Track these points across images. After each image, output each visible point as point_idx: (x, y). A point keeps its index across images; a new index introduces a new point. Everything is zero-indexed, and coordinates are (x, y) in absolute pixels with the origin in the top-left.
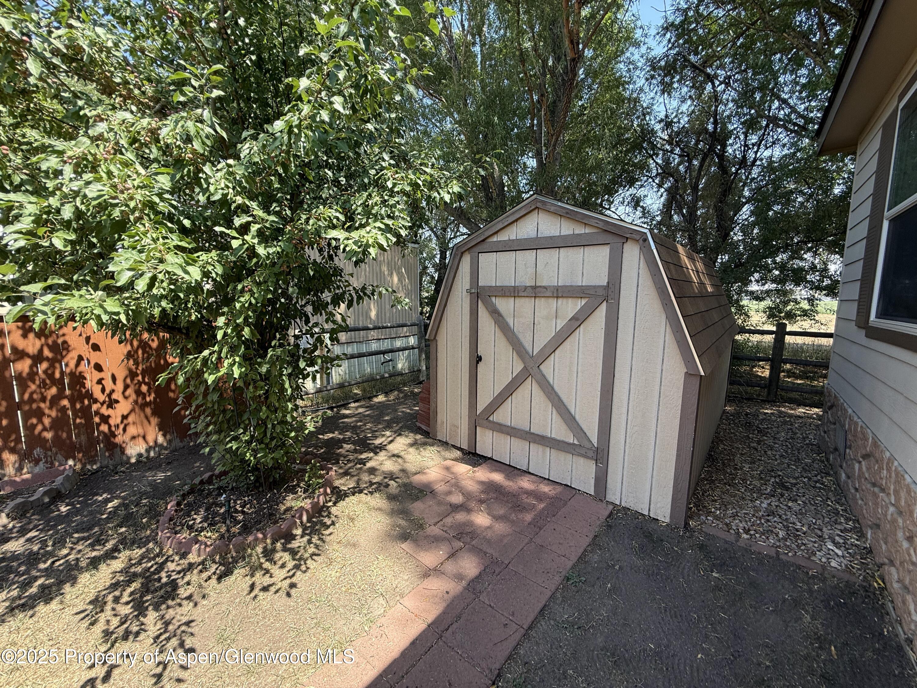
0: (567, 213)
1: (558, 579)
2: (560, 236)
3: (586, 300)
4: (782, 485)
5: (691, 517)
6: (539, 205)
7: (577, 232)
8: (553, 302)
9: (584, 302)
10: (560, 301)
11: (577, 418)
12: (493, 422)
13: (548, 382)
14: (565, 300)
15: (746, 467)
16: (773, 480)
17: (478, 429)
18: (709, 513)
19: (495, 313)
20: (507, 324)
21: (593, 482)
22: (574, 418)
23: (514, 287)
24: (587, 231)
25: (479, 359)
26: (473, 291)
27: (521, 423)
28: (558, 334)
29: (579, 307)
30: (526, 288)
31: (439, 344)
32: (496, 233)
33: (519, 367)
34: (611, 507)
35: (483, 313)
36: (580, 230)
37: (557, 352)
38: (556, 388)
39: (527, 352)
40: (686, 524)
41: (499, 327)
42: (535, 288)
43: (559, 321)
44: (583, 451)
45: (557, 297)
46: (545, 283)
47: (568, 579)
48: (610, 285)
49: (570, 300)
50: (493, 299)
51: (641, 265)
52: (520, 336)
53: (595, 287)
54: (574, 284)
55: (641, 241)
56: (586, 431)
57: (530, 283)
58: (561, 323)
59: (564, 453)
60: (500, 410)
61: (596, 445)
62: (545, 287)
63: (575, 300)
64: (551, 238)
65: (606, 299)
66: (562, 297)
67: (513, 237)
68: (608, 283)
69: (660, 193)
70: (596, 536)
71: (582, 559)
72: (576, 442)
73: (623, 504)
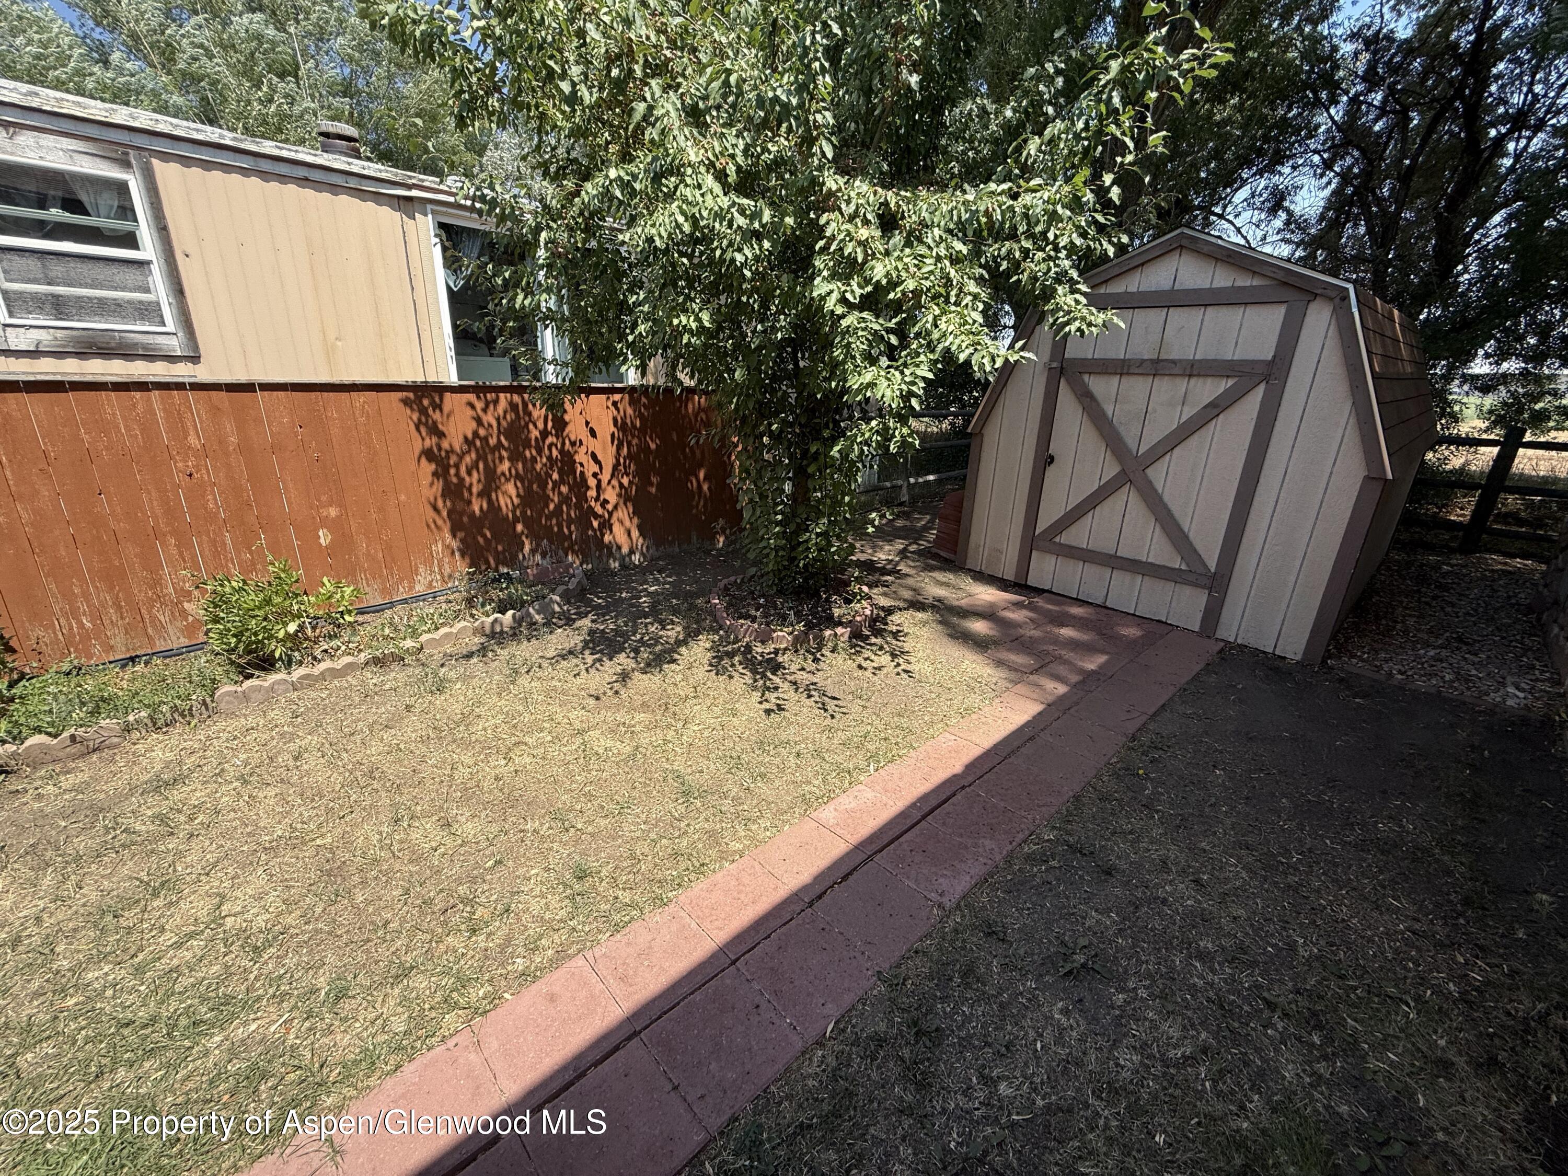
0: (1229, 256)
1: (1172, 690)
2: (1210, 290)
3: (1236, 380)
4: (1460, 640)
5: (1330, 658)
6: (1184, 242)
7: (1238, 284)
8: (1182, 384)
9: (1231, 382)
10: (1193, 381)
11: (1191, 536)
12: (1060, 544)
13: (1156, 491)
14: (1201, 380)
15: (1411, 622)
16: (1448, 634)
17: (1034, 553)
18: (1353, 656)
19: (1087, 400)
20: (1104, 414)
21: (1199, 616)
22: (1187, 537)
23: (1124, 360)
24: (1255, 283)
25: (1051, 459)
26: (1054, 365)
27: (1105, 545)
28: (1181, 427)
29: (1221, 390)
30: (1143, 361)
31: (986, 439)
32: (1106, 281)
33: (1112, 470)
34: (1222, 644)
35: (1065, 396)
36: (1245, 281)
37: (1176, 451)
38: (1166, 498)
39: (1129, 451)
40: (1324, 662)
41: (1089, 415)
42: (1157, 361)
43: (1186, 409)
44: (1192, 578)
45: (1190, 376)
46: (1174, 356)
47: (1185, 690)
48: (1277, 360)
49: (1209, 381)
50: (1086, 377)
51: (1330, 334)
52: (1122, 430)
53: (1253, 362)
54: (1219, 357)
55: (1337, 300)
56: (1201, 553)
57: (1148, 354)
58: (1189, 412)
59: (1162, 582)
60: (1073, 529)
61: (1213, 570)
62: (1174, 362)
63: (1217, 380)
64: (1195, 291)
65: (1266, 378)
66: (1199, 375)
67: (1133, 289)
68: (1274, 357)
69: (1325, 180)
70: (1208, 664)
71: (1196, 678)
72: (1184, 567)
73: (1239, 641)
